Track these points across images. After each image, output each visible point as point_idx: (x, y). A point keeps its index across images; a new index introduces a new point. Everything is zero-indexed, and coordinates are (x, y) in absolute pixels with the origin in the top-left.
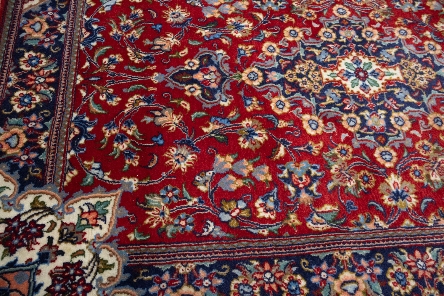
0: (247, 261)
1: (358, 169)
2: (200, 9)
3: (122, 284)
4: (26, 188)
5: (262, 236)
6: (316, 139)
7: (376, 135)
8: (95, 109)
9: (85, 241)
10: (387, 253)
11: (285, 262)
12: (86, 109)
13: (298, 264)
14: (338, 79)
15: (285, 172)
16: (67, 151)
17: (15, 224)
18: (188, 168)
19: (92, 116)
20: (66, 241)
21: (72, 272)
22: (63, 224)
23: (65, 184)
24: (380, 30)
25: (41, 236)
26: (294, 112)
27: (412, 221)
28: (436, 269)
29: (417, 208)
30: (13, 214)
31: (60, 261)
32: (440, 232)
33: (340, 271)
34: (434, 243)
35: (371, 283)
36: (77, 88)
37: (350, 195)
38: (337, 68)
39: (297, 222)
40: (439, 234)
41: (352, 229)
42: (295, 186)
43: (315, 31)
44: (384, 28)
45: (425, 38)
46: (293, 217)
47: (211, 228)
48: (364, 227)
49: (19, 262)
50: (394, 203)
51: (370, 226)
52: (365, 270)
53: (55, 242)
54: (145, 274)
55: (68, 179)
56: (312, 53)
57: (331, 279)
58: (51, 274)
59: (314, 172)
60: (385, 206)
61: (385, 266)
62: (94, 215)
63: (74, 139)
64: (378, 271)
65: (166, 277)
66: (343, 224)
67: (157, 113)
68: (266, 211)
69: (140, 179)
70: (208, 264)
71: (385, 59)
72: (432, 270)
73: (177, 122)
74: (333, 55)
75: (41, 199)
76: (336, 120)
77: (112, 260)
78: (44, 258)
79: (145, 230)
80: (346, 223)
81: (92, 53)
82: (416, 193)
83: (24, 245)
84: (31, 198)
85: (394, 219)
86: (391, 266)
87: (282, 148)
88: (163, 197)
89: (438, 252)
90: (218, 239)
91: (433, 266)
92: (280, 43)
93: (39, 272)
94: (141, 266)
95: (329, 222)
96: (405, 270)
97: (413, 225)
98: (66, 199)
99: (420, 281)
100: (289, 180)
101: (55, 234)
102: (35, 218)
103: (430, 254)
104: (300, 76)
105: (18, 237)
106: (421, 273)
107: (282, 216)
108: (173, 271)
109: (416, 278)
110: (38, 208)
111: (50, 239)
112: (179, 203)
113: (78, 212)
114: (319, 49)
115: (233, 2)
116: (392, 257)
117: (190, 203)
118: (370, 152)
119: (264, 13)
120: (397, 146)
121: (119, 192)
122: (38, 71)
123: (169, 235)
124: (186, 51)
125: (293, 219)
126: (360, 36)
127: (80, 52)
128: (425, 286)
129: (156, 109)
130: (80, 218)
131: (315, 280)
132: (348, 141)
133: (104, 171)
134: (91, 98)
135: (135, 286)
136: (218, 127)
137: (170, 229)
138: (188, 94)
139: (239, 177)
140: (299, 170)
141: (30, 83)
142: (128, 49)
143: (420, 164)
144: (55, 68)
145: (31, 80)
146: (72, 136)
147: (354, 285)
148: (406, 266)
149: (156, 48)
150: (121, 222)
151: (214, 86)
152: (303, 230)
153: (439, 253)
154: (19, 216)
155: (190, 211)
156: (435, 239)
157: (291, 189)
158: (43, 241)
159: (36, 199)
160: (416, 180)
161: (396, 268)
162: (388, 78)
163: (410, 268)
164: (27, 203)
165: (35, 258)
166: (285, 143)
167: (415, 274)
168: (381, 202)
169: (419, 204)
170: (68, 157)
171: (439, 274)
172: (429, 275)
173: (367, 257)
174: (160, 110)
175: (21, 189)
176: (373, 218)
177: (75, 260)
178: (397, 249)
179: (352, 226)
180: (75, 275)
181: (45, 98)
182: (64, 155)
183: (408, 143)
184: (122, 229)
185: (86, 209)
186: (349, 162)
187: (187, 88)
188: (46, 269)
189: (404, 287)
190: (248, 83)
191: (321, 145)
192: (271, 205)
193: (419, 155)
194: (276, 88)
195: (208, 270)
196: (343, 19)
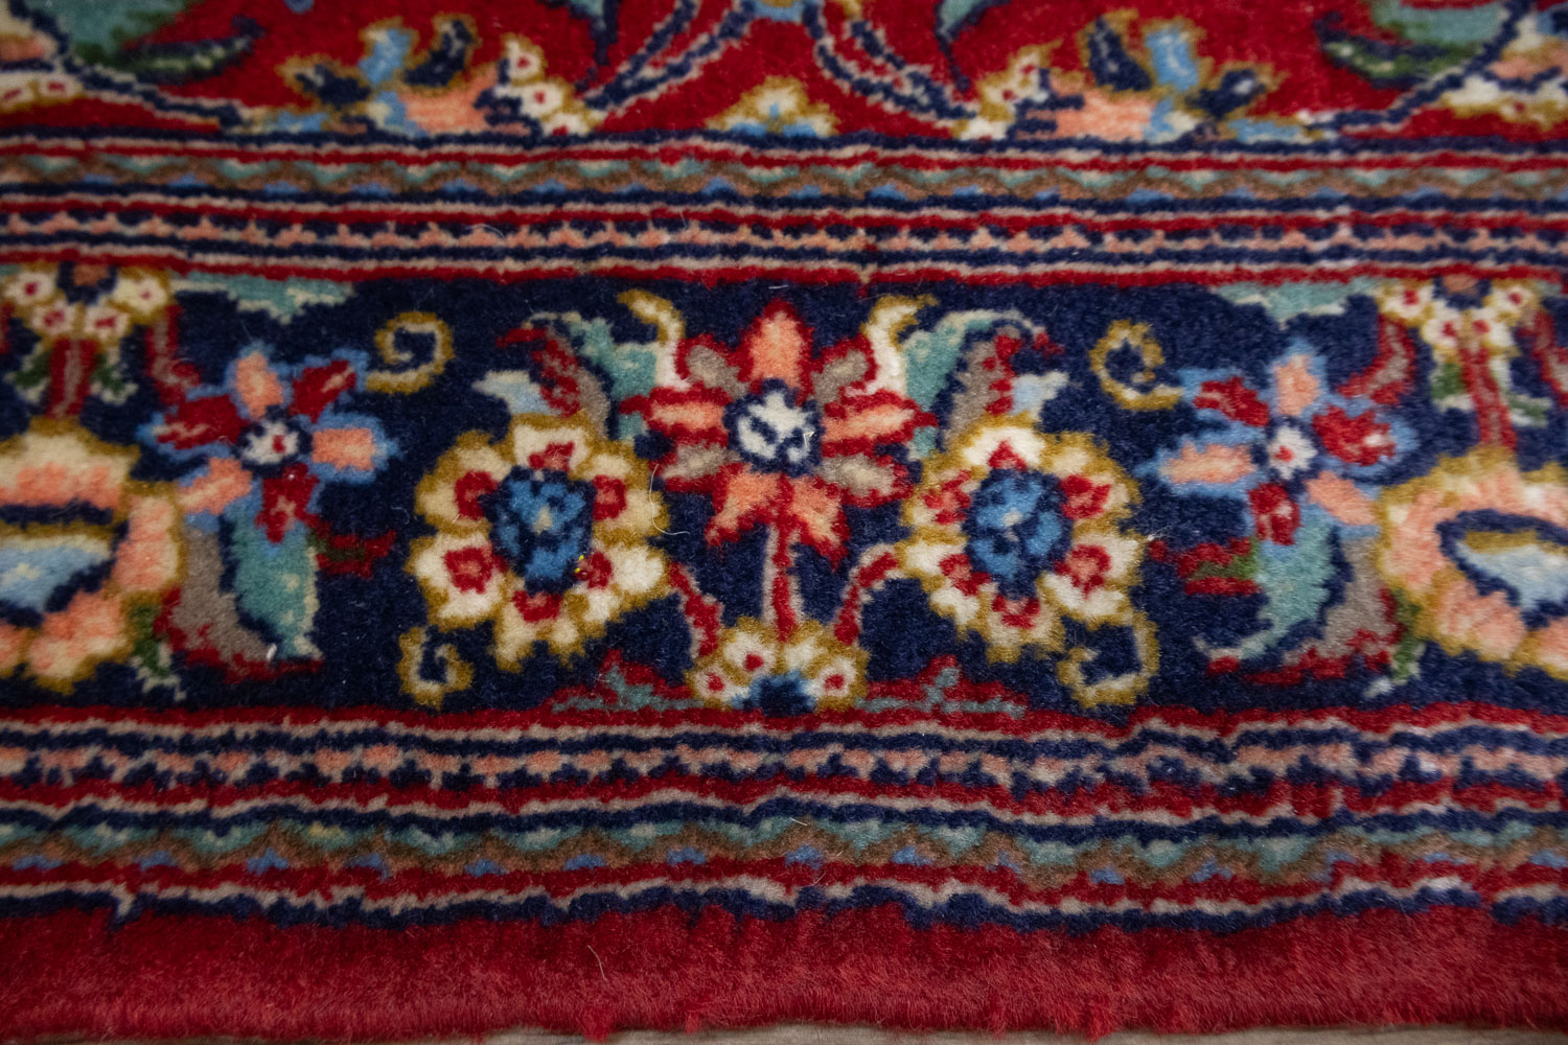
10: (504, 314)
27: (817, 92)
28: (911, 475)
32: (1044, 193)
34: (965, 270)
35: (250, 536)
40: (1035, 204)
41: (257, 117)
48: (378, 111)
51: (439, 112)
52: (237, 430)
61: (440, 419)
64: (356, 449)
66: (195, 82)
72: (866, 477)
85: (664, 73)
86: (495, 422)
89: (972, 337)
91: (885, 450)
95: (84, 59)
96: (613, 466)
97: (820, 124)
99: (717, 555)
103: (896, 355)
106: (745, 495)
109: (681, 536)
116: (525, 355)
128: (742, 606)
147: (87, 548)
148: (633, 428)
153: (984, 350)
156: (982, 239)
161: (528, 441)
163: (659, 446)
167: (692, 500)
171: (919, 515)
172: (820, 519)
173: (305, 337)
176: (492, 52)
179: (276, 95)
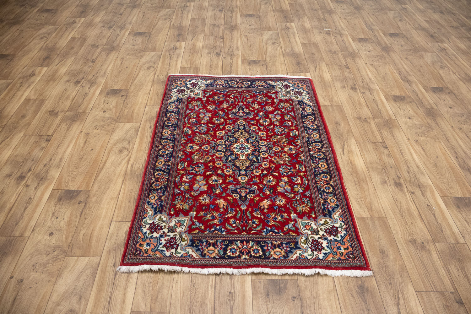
3: (178, 98)
6: (215, 133)
7: (214, 147)
9: (190, 93)
10: (174, 141)
11: (176, 122)
12: (229, 92)
14: (240, 142)
15: (204, 125)
18: (208, 109)
26: (226, 130)
29: (186, 150)
33: (171, 131)
36: (237, 91)
38: (245, 142)
39: (187, 126)
42: (199, 127)
43: (265, 140)
44: (268, 160)
45: (262, 171)
49: (187, 85)
50: (189, 146)
51: (182, 139)
54: (180, 101)
56: (253, 138)
57: (170, 129)
59: (203, 131)
60: (188, 144)
61: (170, 140)
68: (192, 121)
71: (250, 156)
74: (252, 143)
76: (222, 139)
80: (185, 135)
81: (250, 93)
82: (191, 151)
85: (184, 145)
88: (200, 104)
90: (185, 112)
92: (257, 130)
99: (164, 146)
104: (241, 133)
109: (165, 145)
112: (197, 107)
114: (255, 139)
120: (210, 151)
121: (202, 97)
123: (189, 105)
126: (262, 152)
129: (229, 104)
131: (170, 127)
132: (213, 140)
133: (209, 95)
134: (233, 93)
136: (221, 114)
139: (204, 117)
142: (252, 99)
143: (202, 155)
146: (220, 90)
149: (253, 104)
151: (237, 114)
155: (195, 108)
157: (198, 126)
160: (196, 153)
162: (241, 155)
166: (214, 127)
167: (166, 145)
168: (190, 143)
169: (187, 151)
173: (174, 138)
178: (174, 143)
183: (211, 154)
186: (205, 139)
189: (163, 142)
190: (239, 121)
191: (212, 134)
192: (193, 122)
193: (205, 156)
194: (236, 127)
195: (178, 110)
196: (272, 149)
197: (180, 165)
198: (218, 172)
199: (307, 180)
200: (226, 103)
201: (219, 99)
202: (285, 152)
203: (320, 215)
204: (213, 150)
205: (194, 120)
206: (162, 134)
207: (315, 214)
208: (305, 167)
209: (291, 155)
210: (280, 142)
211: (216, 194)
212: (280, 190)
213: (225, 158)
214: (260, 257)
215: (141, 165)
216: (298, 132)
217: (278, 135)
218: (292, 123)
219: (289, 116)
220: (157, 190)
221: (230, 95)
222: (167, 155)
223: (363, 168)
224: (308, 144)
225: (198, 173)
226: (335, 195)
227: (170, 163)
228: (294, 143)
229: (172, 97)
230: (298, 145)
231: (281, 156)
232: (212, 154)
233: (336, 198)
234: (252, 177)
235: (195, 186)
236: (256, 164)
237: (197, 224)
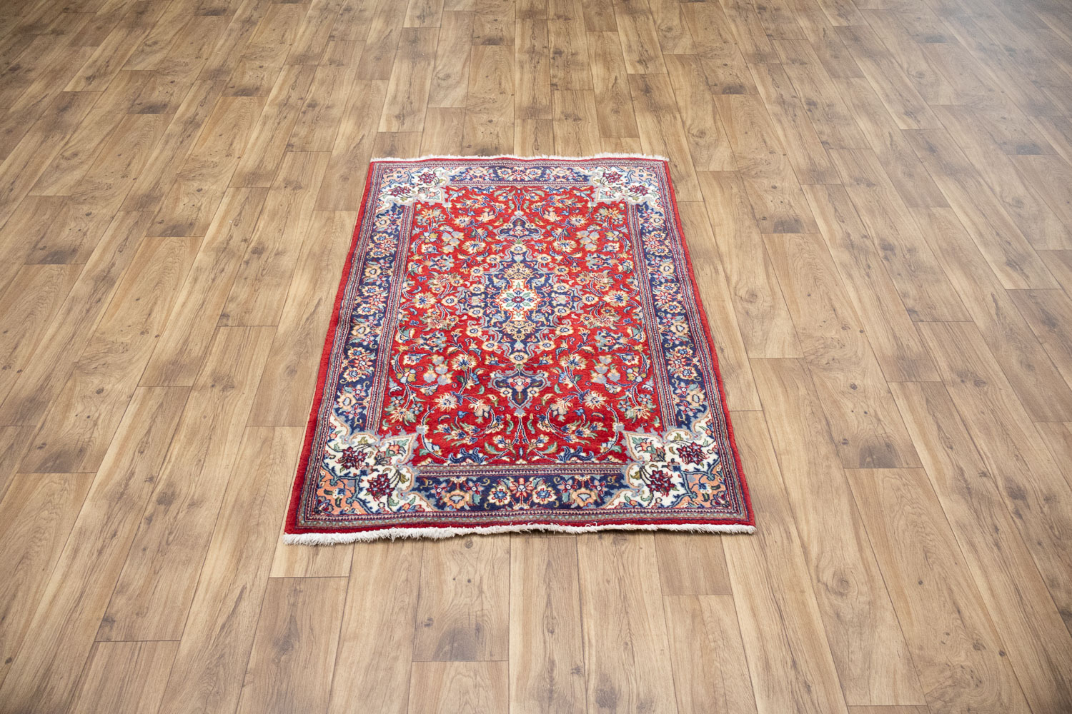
0: (668, 371)
1: (599, 313)
2: (439, 386)
3: (689, 428)
4: (625, 484)
5: (651, 363)
6: (576, 330)
7: (573, 301)
8: (552, 449)
9: (663, 448)
11: (667, 354)
12: (553, 455)
13: (668, 349)
14: (522, 312)
15: (604, 348)
16: (593, 463)
17: (653, 487)
18: (603, 396)
19: (559, 451)
20: (664, 458)
21: (684, 453)
22: (651, 461)
23: (620, 462)
24: (472, 283)
25: (661, 471)
26: (553, 339)
27: (636, 296)
29: (628, 293)
30: (646, 489)
31: (678, 459)
33: (671, 331)
34: (650, 290)
36: (530, 462)
37: (620, 320)
38: (512, 312)
39: (641, 346)
41: (643, 323)
42: (615, 344)
43: (470, 318)
44: (471, 280)
45: (484, 261)
46: (636, 348)
47: (647, 386)
48: (641, 317)
49: (682, 481)
50: (624, 302)
52: (669, 321)
53: (666, 464)
54: (682, 418)
55: (617, 460)
56: (495, 323)
57: (676, 336)
58: (688, 463)
59: (603, 335)
60: (627, 306)
61: (666, 312)
62: (643, 444)
63: (581, 460)
64: (669, 316)
65: (682, 408)
66: (641, 326)
67: (555, 413)
68: (633, 360)
69: (614, 421)
70: (672, 389)
71: (504, 285)
73: (563, 401)
74: (498, 312)
75: (634, 475)
76: (560, 319)
77: (674, 434)
78: (677, 469)
79: (652, 419)
80: (640, 324)
81: (492, 456)
82: (617, 291)
83: (669, 480)
84: (632, 481)
86: (665, 310)
87: (585, 348)
88: (626, 410)
90: (655, 383)
92: (485, 340)
93: (687, 471)
94: (677, 420)
95: (639, 332)
96: (668, 305)
97: (639, 297)
98: (632, 460)
99: (673, 300)
100: (610, 347)
101: (660, 464)
102: (648, 476)
103: (656, 292)
104: (519, 332)
105: (662, 484)
106: (669, 299)
107: (637, 353)
108: (678, 405)
110: (641, 475)
111: (663, 466)
112: (630, 401)
113: (642, 453)
114: (491, 319)
115: (434, 365)
116: (660, 309)
117: (631, 396)
118: (586, 306)
119: (448, 346)
120: (581, 293)
121: (625, 433)
122: (512, 491)
123: (655, 407)
124: (490, 396)
125: (639, 348)
126: (480, 294)
127: (490, 464)
129: (551, 414)
130: (647, 451)
131: (677, 342)
132: (579, 315)
133: (608, 441)
134: (541, 453)
135: (689, 422)
136: (568, 379)
137: (650, 406)
138: (536, 395)
139: (609, 371)
140: (602, 341)
141: (525, 494)
142: (487, 433)
143: (595, 285)
144: (508, 479)
145: (521, 494)
146: (578, 461)
149: (486, 415)
150: (647, 430)
151: (528, 380)
152: (646, 344)
154: (648, 486)
155: (636, 396)
156: (647, 290)
157: (617, 346)
158: (665, 470)
159: (633, 478)
160: (607, 289)
161: (667, 308)
162: (522, 287)
163: (666, 303)
164: (636, 482)
165: (678, 473)
166: (580, 346)
167: (670, 301)
168: (624, 307)
169: (624, 291)
170: (597, 462)
173: (661, 319)
174: (552, 411)
175: (626, 487)
176: (635, 312)
177: (677, 452)
178: (655, 306)
179: (641, 322)
180: (686, 451)
181: (541, 482)
182: (596, 464)
184: (652, 430)
185: (640, 448)
186: (595, 317)
187: (530, 395)
188: (684, 467)
190: (525, 361)
191: (581, 329)
192: (629, 357)
193: (588, 284)
194: (531, 346)
195: (676, 389)
196: (459, 302)
197: (631, 267)
198: (562, 257)
199: (410, 248)
200: (558, 415)
201: (579, 426)
202: (435, 295)
203: (409, 207)
204: (576, 295)
205: (629, 361)
206: (688, 324)
207: (415, 208)
208: (407, 268)
209: (426, 289)
210: (440, 315)
211: (562, 228)
212: (461, 236)
213: (550, 282)
214: (501, 168)
215: (702, 273)
216: (394, 337)
217: (440, 330)
218: (401, 360)
219: (403, 380)
220: (654, 230)
221: (550, 442)
222: (661, 283)
223: (299, 277)
224: (384, 313)
225: (595, 255)
226: (373, 231)
227: (650, 270)
228: (411, 314)
229: (709, 432)
230: (405, 310)
231: (445, 287)
232: (576, 286)
233: (374, 225)
234: (503, 251)
235: (597, 236)
236: (493, 271)
237: (583, 195)
